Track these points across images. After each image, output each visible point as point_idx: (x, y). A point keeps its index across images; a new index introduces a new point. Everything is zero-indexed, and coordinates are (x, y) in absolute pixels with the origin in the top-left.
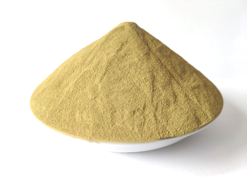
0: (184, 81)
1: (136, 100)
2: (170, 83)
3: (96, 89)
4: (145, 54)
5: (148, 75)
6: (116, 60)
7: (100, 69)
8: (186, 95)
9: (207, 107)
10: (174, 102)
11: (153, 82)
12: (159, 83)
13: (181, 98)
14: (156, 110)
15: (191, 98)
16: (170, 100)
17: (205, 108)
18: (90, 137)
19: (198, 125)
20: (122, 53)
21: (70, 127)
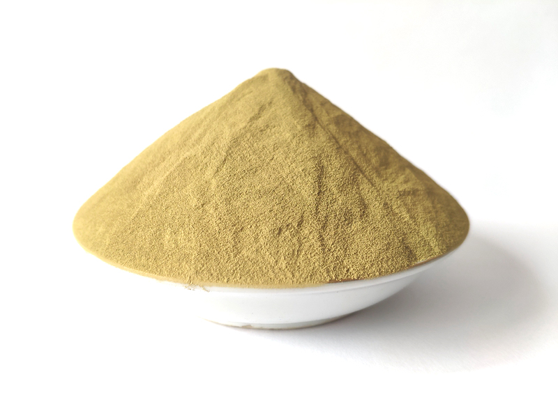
0: (384, 180)
1: (284, 208)
2: (354, 181)
3: (206, 189)
4: (306, 126)
5: (310, 165)
6: (248, 135)
7: (216, 152)
8: (386, 204)
9: (430, 230)
10: (361, 216)
11: (319, 177)
12: (332, 179)
13: (376, 209)
14: (324, 227)
15: (397, 211)
16: (353, 211)
17: (426, 232)
18: (190, 277)
19: (410, 262)
20: (260, 123)
21: (150, 260)
